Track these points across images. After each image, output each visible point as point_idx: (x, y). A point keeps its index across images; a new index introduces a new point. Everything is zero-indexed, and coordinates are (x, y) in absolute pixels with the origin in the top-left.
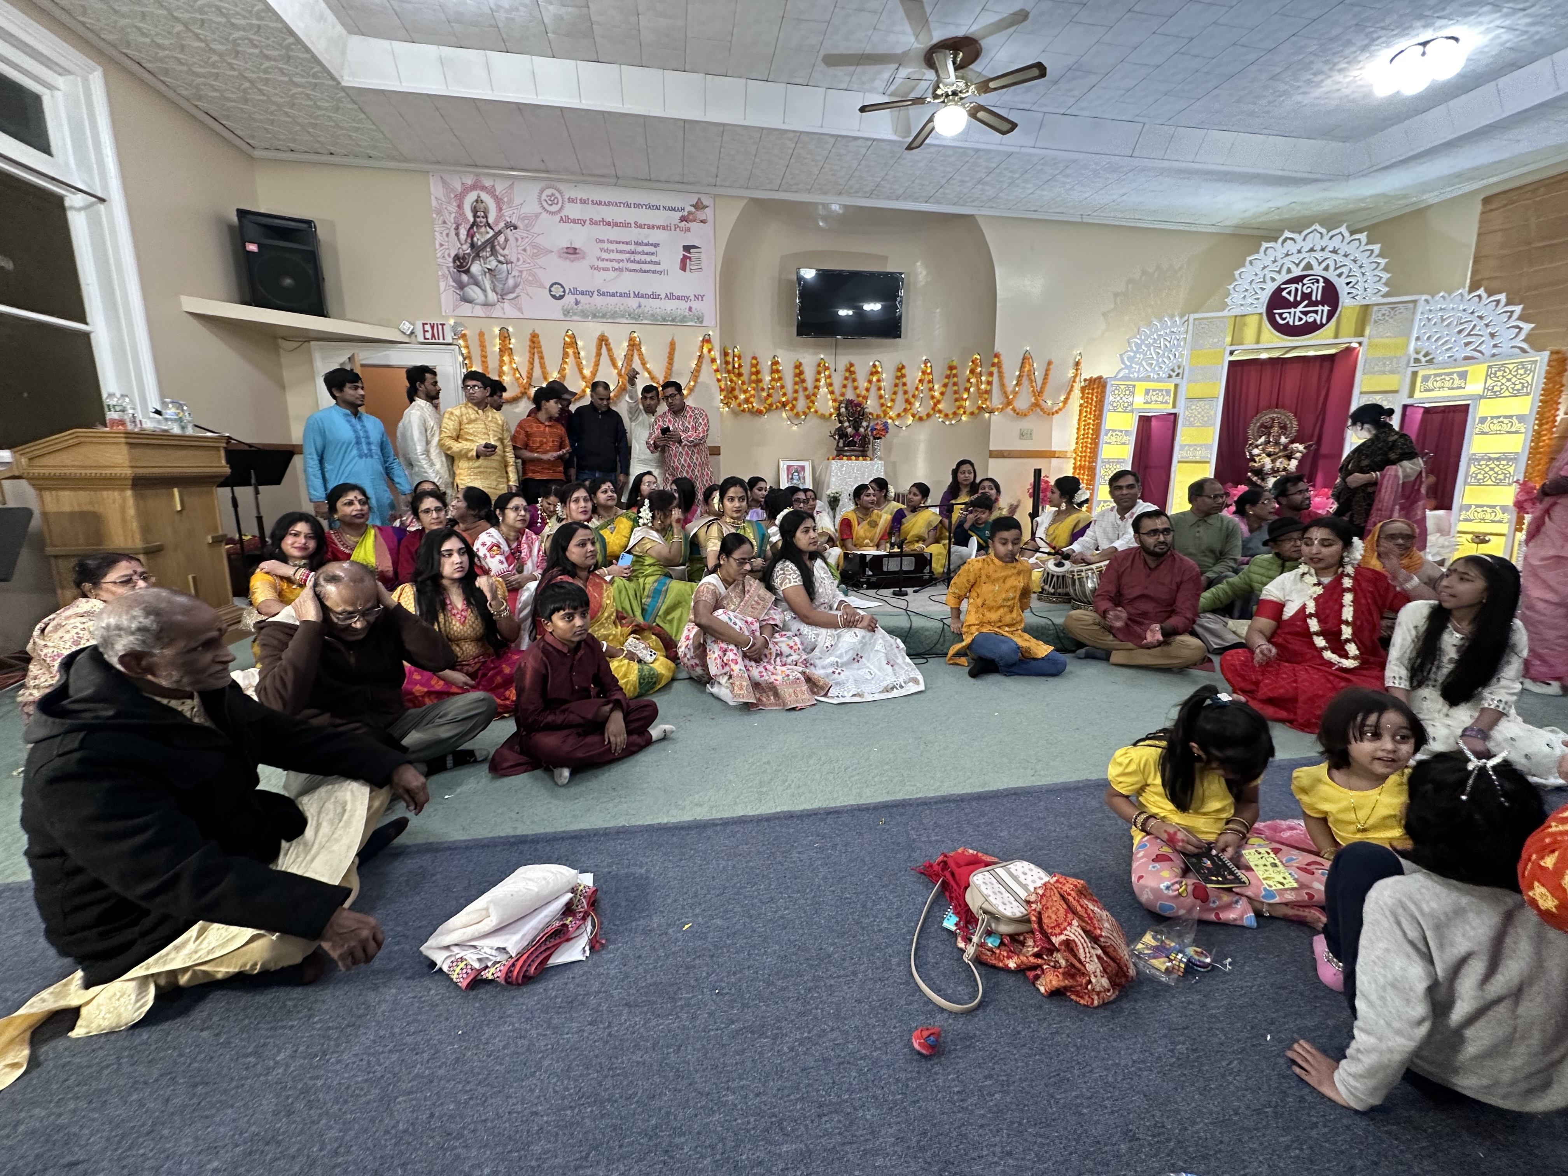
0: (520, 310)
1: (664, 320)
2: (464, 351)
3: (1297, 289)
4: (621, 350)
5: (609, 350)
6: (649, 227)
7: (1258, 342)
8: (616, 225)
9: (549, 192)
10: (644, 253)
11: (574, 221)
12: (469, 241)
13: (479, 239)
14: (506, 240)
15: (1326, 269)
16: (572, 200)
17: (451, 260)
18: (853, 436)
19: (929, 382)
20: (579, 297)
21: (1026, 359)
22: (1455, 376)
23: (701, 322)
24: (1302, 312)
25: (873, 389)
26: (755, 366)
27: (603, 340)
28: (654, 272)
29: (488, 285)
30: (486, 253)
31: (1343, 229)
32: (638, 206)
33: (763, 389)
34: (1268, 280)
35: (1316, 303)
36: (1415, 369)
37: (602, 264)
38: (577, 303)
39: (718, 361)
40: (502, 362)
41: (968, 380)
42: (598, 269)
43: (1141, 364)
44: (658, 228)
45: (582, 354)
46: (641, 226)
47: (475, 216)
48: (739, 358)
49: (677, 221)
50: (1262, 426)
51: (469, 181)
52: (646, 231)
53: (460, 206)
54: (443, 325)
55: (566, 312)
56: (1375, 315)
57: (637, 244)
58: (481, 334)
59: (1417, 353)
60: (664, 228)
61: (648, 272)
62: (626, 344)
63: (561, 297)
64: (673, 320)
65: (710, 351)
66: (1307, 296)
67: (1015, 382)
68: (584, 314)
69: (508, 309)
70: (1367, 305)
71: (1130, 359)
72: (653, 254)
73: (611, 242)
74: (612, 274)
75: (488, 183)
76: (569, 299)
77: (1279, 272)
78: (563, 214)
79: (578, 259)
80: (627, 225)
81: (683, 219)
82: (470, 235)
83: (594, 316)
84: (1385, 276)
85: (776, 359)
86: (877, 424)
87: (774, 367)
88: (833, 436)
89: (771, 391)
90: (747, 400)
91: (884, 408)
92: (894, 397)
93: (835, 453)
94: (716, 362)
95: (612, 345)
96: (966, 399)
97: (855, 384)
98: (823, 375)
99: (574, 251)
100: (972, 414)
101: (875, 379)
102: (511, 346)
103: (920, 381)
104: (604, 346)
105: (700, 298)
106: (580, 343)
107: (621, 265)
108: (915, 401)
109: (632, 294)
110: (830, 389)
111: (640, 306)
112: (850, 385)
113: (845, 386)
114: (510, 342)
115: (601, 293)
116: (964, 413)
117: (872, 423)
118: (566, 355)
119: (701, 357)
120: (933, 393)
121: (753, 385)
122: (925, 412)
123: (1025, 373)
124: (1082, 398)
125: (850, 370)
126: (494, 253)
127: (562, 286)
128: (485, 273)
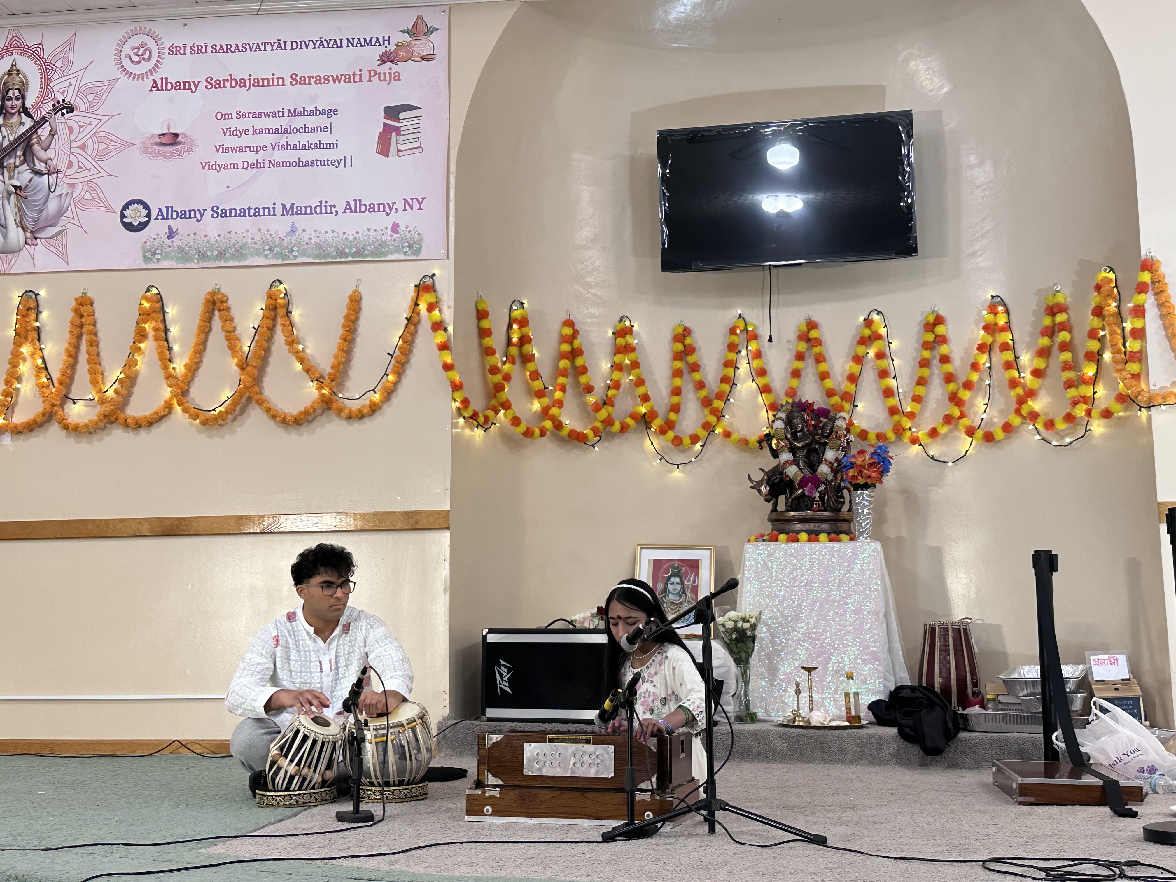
0: (63, 256)
1: (342, 253)
4: (250, 318)
5: (228, 319)
6: (319, 80)
8: (257, 83)
10: (306, 129)
11: (178, 87)
13: (5, 136)
14: (53, 133)
16: (174, 50)
18: (803, 483)
19: (1005, 347)
20: (176, 224)
23: (418, 252)
26: (570, 339)
27: (215, 302)
28: (325, 163)
30: (15, 159)
32: (299, 45)
37: (224, 159)
38: (171, 234)
39: (451, 329)
41: (1094, 334)
44: (337, 79)
45: (174, 331)
46: (303, 81)
47: (4, 98)
48: (524, 322)
49: (374, 64)
51: (2, 42)
52: (313, 88)
55: (149, 254)
57: (293, 113)
60: (348, 79)
61: (313, 163)
62: (261, 307)
63: (143, 226)
64: (358, 253)
65: (431, 308)
68: (183, 255)
69: (41, 257)
72: (324, 129)
73: (244, 116)
74: (244, 175)
75: (31, 39)
76: (157, 229)
79: (179, 153)
80: (277, 82)
81: (386, 58)
83: (203, 256)
85: (627, 324)
86: (862, 452)
87: (621, 341)
88: (756, 486)
89: (611, 392)
90: (545, 412)
91: (896, 418)
92: (921, 390)
93: (767, 528)
94: (445, 330)
95: (234, 312)
96: (1094, 381)
97: (823, 367)
98: (744, 352)
99: (173, 140)
100: (1107, 414)
101: (872, 353)
102: (37, 324)
103: (981, 348)
104: (217, 313)
105: (416, 205)
106: (171, 311)
107: (261, 156)
108: (972, 397)
109: (279, 210)
110: (761, 381)
111: (293, 231)
112: (810, 370)
113: (796, 374)
114: (37, 320)
115: (221, 214)
116: (1089, 413)
117: (854, 451)
118: (141, 335)
119: (413, 321)
120: (1017, 375)
121: (561, 380)
122: (998, 421)
125: (809, 337)
126: (29, 157)
127: (146, 206)
128: (9, 194)
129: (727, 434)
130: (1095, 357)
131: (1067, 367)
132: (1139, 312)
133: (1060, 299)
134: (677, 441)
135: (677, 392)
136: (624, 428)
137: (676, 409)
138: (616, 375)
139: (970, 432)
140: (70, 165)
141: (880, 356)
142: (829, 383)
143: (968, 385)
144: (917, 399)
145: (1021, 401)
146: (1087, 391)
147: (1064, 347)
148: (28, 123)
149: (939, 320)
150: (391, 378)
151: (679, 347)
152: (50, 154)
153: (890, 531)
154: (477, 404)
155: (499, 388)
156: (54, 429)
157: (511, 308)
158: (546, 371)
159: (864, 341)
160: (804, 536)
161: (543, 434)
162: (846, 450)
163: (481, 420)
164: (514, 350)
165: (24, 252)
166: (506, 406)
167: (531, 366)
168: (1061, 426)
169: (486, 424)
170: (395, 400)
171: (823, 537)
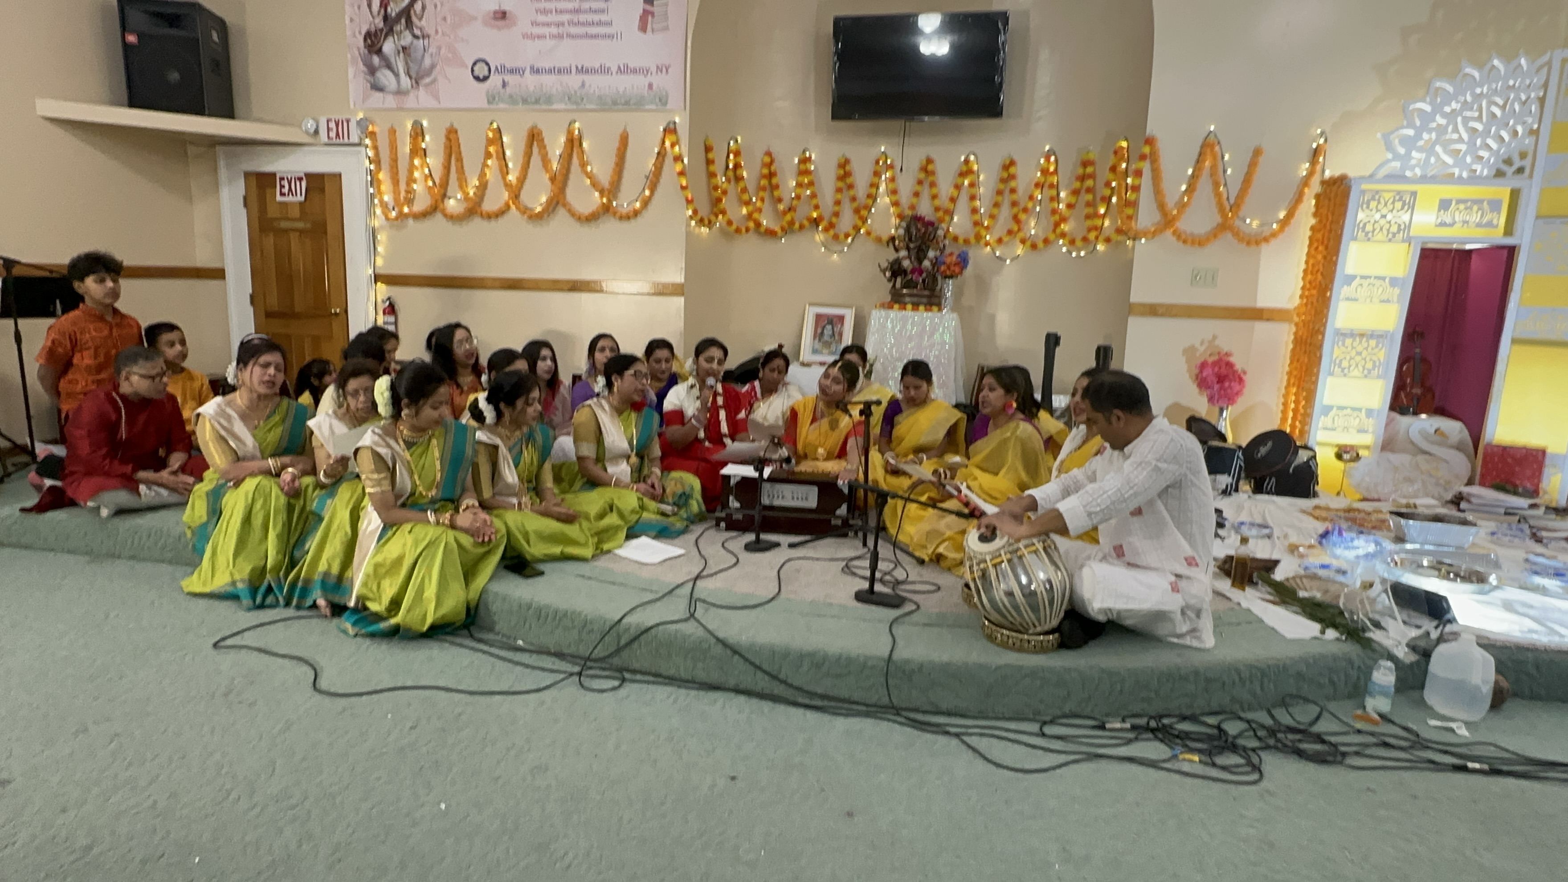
0: (437, 98)
1: (615, 103)
2: (372, 153)
4: (556, 147)
5: (543, 147)
10: (591, 11)
12: (382, 12)
13: (393, 9)
14: (424, 8)
17: (361, 39)
18: (915, 273)
19: (1052, 186)
20: (508, 78)
21: (1208, 147)
23: (666, 104)
25: (963, 198)
26: (768, 165)
27: (534, 137)
28: (603, 37)
29: (401, 68)
30: (400, 26)
37: (537, 30)
38: (504, 85)
39: (686, 161)
40: (411, 168)
41: (1108, 184)
43: (1430, 151)
45: (508, 153)
48: (737, 154)
55: (491, 99)
58: (392, 132)
61: (595, 36)
62: (563, 139)
63: (486, 78)
64: (627, 103)
65: (673, 145)
67: (1184, 188)
68: (512, 100)
69: (422, 98)
71: (1405, 140)
72: (602, 11)
74: (550, 43)
76: (495, 80)
79: (507, 26)
82: (384, 5)
83: (525, 101)
85: (808, 155)
86: (951, 254)
87: (802, 167)
88: (884, 271)
89: (795, 202)
90: (750, 216)
91: (977, 228)
92: (995, 211)
93: (889, 298)
94: (683, 161)
95: (546, 141)
96: (1104, 216)
97: (934, 191)
98: (883, 177)
99: (502, 15)
100: (1108, 240)
101: (966, 183)
102: (423, 145)
103: (1037, 185)
104: (535, 143)
105: (664, 70)
106: (507, 139)
107: (561, 30)
108: (1028, 219)
109: (574, 70)
110: (894, 198)
111: (583, 85)
112: (926, 193)
113: (917, 194)
114: (423, 140)
115: (536, 71)
116: (1097, 238)
117: (948, 251)
118: (488, 155)
119: (662, 155)
120: (1056, 205)
121: (761, 194)
122: (1042, 236)
123: (1206, 172)
124: (1315, 215)
125: (927, 169)
126: (409, 25)
127: (487, 64)
128: (399, 53)
129: (868, 233)
130: (1107, 200)
131: (1088, 204)
132: (1138, 173)
133: (1091, 156)
134: (836, 237)
135: (838, 203)
136: (802, 227)
137: (837, 214)
138: (799, 191)
139: (1023, 241)
140: (437, 32)
141: (972, 185)
142: (937, 202)
143: (1025, 210)
144: (992, 217)
145: (1057, 225)
146: (1098, 222)
147: (1089, 190)
149: (1012, 163)
150: (647, 193)
151: (842, 172)
152: (423, 23)
153: (967, 301)
154: (704, 212)
155: (719, 200)
156: (439, 216)
157: (729, 144)
158: (751, 188)
159: (963, 174)
160: (909, 306)
161: (747, 230)
162: (942, 250)
163: (706, 222)
164: (730, 174)
165: (412, 95)
166: (723, 212)
167: (741, 184)
168: (1079, 243)
169: (710, 224)
170: (651, 207)
171: (922, 308)
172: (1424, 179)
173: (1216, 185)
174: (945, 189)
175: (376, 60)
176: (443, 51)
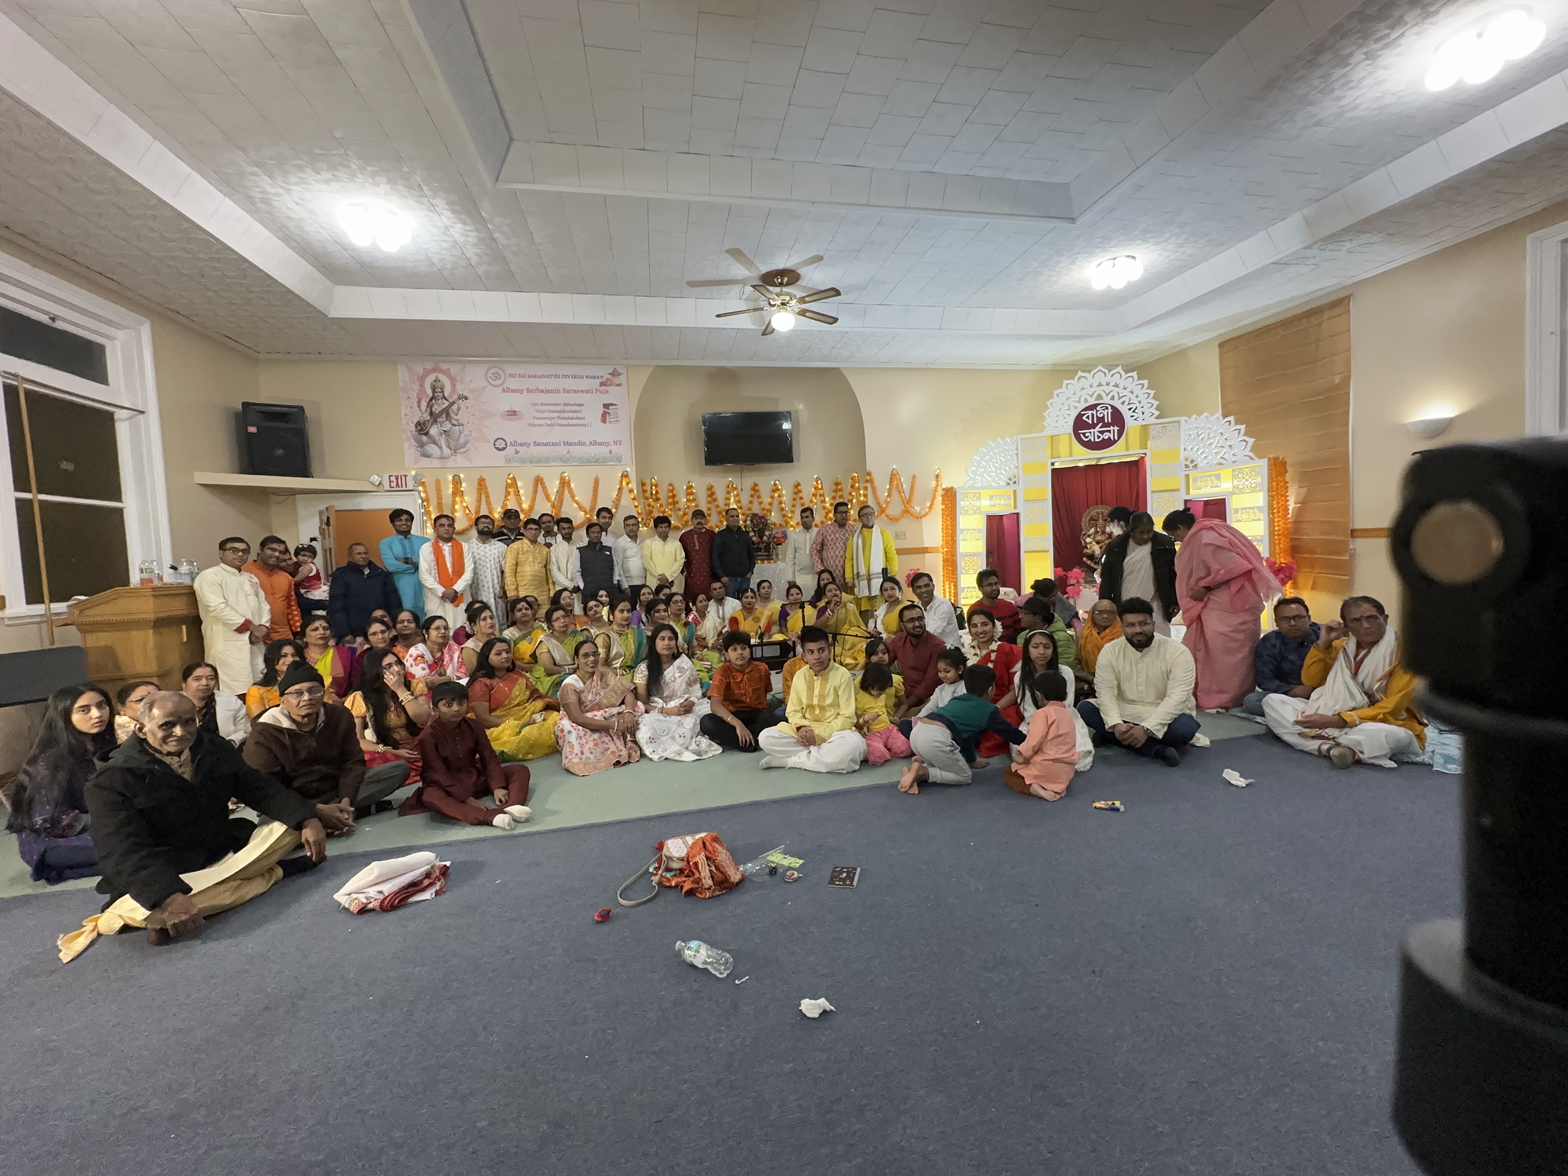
0: (470, 460)
1: (589, 462)
2: (423, 495)
3: (1093, 414)
4: (553, 487)
5: (544, 488)
6: (575, 391)
7: (1071, 456)
8: (548, 391)
9: (493, 370)
10: (571, 411)
11: (514, 391)
12: (429, 410)
13: (437, 409)
14: (459, 409)
15: (1113, 398)
16: (511, 376)
17: (413, 426)
18: (759, 543)
19: (821, 495)
20: (518, 448)
21: (893, 476)
22: (1213, 478)
23: (620, 462)
24: (1099, 432)
25: (776, 503)
26: (672, 491)
27: (539, 481)
28: (581, 425)
29: (443, 442)
30: (442, 419)
31: (1119, 369)
32: (566, 376)
33: (679, 510)
34: (1072, 407)
35: (1108, 425)
36: (1187, 473)
37: (537, 422)
38: (517, 452)
40: (454, 503)
41: (850, 494)
42: (533, 425)
43: (983, 477)
44: (582, 392)
45: (521, 492)
46: (568, 392)
47: (434, 392)
48: (656, 486)
49: (598, 386)
50: (1091, 519)
51: (429, 366)
52: (573, 395)
53: (422, 386)
54: (405, 476)
55: (508, 460)
56: (1152, 432)
57: (564, 405)
58: (438, 482)
59: (1186, 460)
60: (587, 392)
61: (575, 425)
62: (558, 482)
63: (504, 449)
64: (597, 461)
65: (628, 484)
66: (1101, 420)
67: (886, 494)
68: (523, 461)
69: (459, 460)
70: (1146, 425)
71: (973, 472)
72: (578, 412)
73: (545, 405)
74: (546, 429)
75: (444, 366)
76: (510, 450)
77: (1079, 402)
78: (505, 386)
79: (517, 419)
80: (558, 391)
81: (602, 384)
82: (430, 406)
83: (531, 462)
84: (1156, 403)
85: (691, 484)
86: (776, 534)
87: (689, 491)
91: (785, 519)
94: (634, 492)
95: (546, 484)
97: (760, 500)
98: (732, 494)
99: (513, 413)
101: (776, 495)
102: (462, 489)
103: (813, 495)
104: (539, 484)
105: (618, 443)
106: (519, 484)
107: (553, 422)
109: (562, 443)
111: (569, 452)
112: (756, 501)
113: (751, 502)
114: (461, 486)
115: (536, 444)
117: (774, 532)
119: (620, 489)
123: (894, 487)
124: (943, 504)
125: (755, 489)
126: (449, 418)
127: (505, 441)
128: (441, 434)
132: (866, 489)
133: (839, 480)
141: (779, 496)
142: (762, 506)
148: (447, 404)
149: (799, 484)
151: (710, 492)
152: (458, 417)
157: (653, 482)
158: (664, 504)
162: (771, 531)
164: (654, 497)
165: (451, 459)
167: (659, 502)
171: (766, 562)
172: (982, 488)
173: (900, 492)
174: (766, 500)
175: (424, 438)
176: (473, 434)
